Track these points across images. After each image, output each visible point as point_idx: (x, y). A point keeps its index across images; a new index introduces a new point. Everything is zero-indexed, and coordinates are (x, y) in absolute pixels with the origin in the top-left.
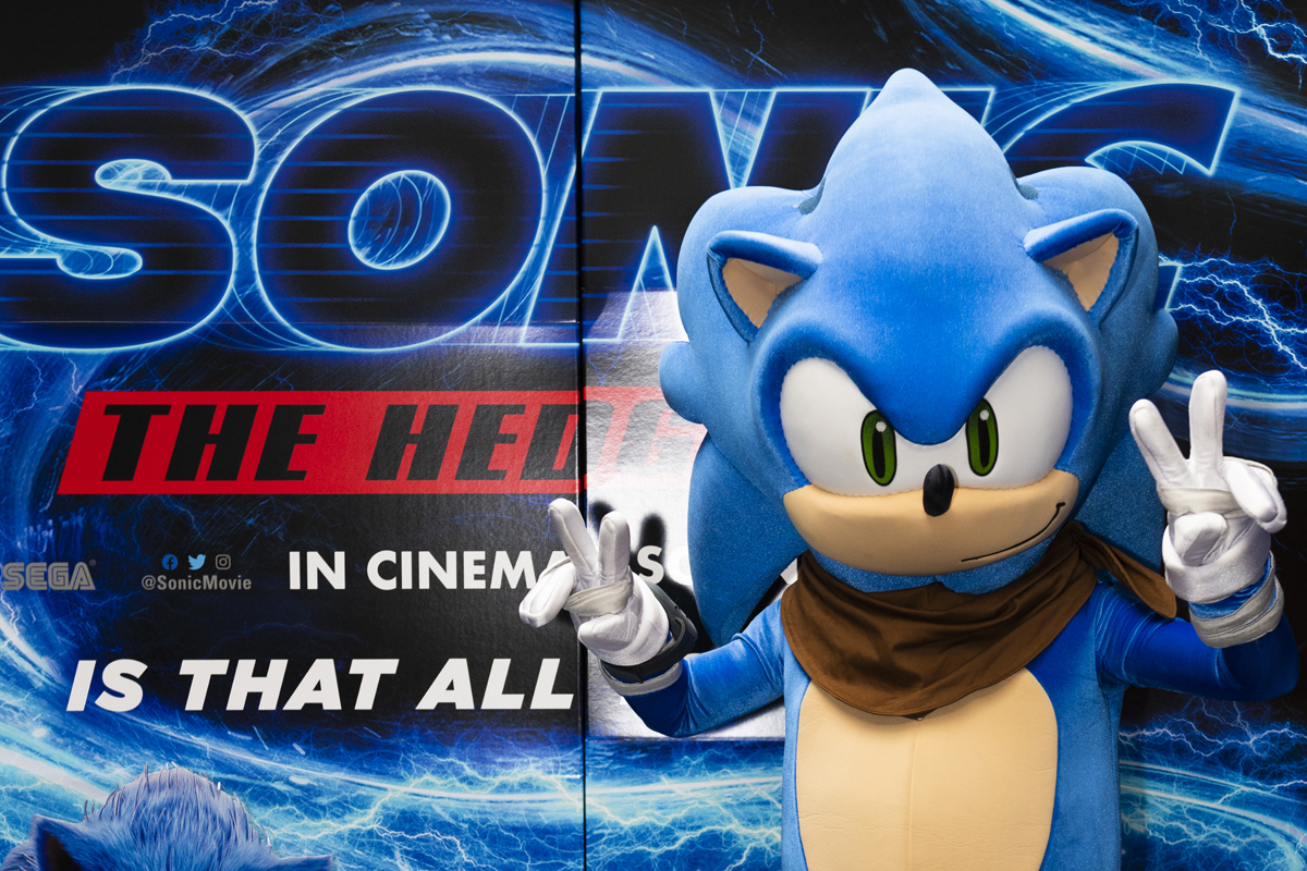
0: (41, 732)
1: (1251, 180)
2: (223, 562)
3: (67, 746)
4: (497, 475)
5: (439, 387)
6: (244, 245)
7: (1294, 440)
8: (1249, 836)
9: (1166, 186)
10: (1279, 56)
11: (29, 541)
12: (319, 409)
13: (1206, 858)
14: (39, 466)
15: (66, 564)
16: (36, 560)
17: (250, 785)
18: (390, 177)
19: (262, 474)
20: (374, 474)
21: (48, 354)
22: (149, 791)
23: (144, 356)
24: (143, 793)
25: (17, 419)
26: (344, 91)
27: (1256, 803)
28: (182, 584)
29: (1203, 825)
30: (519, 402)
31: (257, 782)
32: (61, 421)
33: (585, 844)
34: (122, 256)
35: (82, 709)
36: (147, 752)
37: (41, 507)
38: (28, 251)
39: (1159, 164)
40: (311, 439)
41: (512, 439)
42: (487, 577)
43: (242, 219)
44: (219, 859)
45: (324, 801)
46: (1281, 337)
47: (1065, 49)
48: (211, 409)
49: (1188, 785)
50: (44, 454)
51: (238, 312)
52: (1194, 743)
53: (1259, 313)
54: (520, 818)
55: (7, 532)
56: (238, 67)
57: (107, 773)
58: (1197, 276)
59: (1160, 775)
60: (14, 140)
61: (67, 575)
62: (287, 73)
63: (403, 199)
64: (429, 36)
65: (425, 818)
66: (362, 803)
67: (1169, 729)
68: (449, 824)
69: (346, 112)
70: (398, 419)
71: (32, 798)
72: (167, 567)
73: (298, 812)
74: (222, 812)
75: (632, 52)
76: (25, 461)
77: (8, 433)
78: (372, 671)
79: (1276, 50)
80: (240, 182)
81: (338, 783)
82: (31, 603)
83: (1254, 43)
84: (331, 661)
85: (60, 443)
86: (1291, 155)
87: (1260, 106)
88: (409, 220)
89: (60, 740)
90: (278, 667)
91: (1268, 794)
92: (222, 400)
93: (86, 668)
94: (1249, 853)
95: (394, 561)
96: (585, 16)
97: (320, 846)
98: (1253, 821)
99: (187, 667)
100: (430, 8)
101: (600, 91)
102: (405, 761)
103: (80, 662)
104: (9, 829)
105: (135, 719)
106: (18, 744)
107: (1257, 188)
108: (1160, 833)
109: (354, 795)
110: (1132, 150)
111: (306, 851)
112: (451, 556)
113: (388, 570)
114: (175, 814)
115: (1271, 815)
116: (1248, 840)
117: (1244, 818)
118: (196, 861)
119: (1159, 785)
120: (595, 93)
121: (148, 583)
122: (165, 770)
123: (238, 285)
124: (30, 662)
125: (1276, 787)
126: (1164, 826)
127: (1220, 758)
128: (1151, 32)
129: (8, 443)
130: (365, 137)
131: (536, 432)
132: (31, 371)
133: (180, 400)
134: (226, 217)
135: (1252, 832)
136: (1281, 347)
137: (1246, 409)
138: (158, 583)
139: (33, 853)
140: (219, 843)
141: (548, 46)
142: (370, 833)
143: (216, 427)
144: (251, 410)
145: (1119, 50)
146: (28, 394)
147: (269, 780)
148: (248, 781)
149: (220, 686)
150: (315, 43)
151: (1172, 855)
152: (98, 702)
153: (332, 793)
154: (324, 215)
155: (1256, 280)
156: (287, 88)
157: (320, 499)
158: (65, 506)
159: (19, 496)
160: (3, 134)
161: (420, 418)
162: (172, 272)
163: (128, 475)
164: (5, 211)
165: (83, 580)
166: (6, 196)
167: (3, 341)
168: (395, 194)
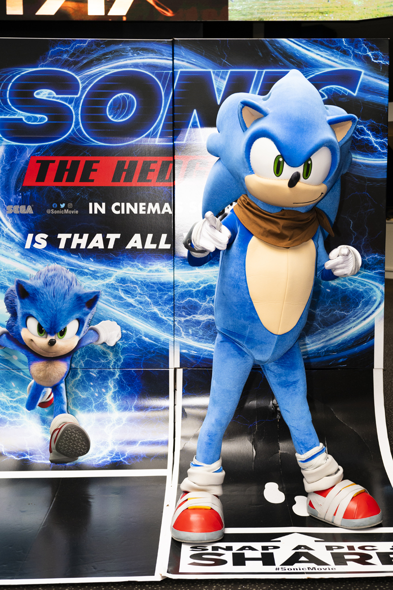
0: (18, 254)
1: (367, 97)
2: (70, 205)
3: (25, 258)
4: (149, 181)
5: (133, 155)
6: (77, 114)
9: (342, 99)
10: (375, 61)
11: (14, 199)
12: (98, 162)
13: (354, 292)
14: (17, 177)
15: (25, 206)
16: (16, 205)
17: (78, 270)
18: (119, 95)
19: (82, 180)
20: (114, 180)
21: (19, 145)
22: (48, 271)
23: (48, 146)
25: (11, 164)
26: (105, 70)
27: (368, 277)
28: (58, 212)
29: (352, 283)
30: (156, 160)
31: (80, 269)
32: (24, 165)
33: (174, 288)
34: (42, 117)
35: (29, 248)
36: (48, 260)
37: (18, 189)
38: (14, 116)
39: (340, 92)
40: (95, 170)
41: (153, 170)
42: (146, 210)
43: (76, 107)
44: (69, 291)
45: (99, 275)
46: (375, 142)
47: (313, 59)
48: (67, 161)
50: (19, 174)
51: (75, 133)
53: (369, 135)
54: (155, 280)
55: (8, 197)
56: (76, 63)
57: (36, 266)
60: (11, 84)
61: (25, 209)
62: (89, 65)
63: (122, 101)
64: (130, 54)
65: (128, 280)
66: (110, 275)
68: (135, 282)
70: (121, 165)
71: (15, 273)
72: (54, 207)
73: (91, 278)
74: (69, 277)
75: (189, 59)
76: (14, 176)
77: (8, 168)
78: (113, 237)
79: (374, 59)
80: (76, 96)
81: (103, 269)
82: (15, 217)
83: (368, 57)
84: (101, 234)
85: (23, 171)
86: (378, 90)
87: (369, 76)
88: (124, 107)
89: (23, 257)
90: (86, 236)
91: (371, 274)
92: (70, 159)
93: (30, 236)
94: (366, 292)
95: (119, 206)
96: (175, 49)
97: (98, 288)
98: (367, 282)
99: (60, 236)
100: (131, 46)
101: (179, 71)
102: (122, 263)
103: (29, 234)
104: (8, 282)
105: (44, 251)
106: (11, 258)
107: (368, 99)
108: (339, 285)
109: (107, 273)
110: (333, 88)
112: (136, 204)
113: (118, 208)
114: (56, 278)
116: (365, 287)
117: (364, 281)
118: (62, 291)
121: (48, 212)
122: (53, 265)
123: (75, 126)
124: (14, 234)
125: (374, 272)
126: (342, 284)
128: (338, 54)
129: (8, 171)
130: (111, 83)
131: (160, 169)
133: (58, 159)
134: (71, 106)
135: (367, 285)
136: (375, 145)
137: (366, 163)
138: (51, 212)
139: (15, 289)
140: (69, 286)
141: (165, 57)
142: (112, 284)
143: (68, 166)
144: (79, 162)
145: (329, 59)
146: (14, 157)
147: (83, 268)
149: (69, 242)
150: (97, 56)
151: (343, 292)
152: (34, 246)
153: (101, 273)
154: (100, 106)
155: (369, 126)
156: (89, 69)
157: (98, 188)
158: (25, 189)
159: (11, 186)
160: (7, 82)
161: (127, 164)
162: (56, 122)
163: (43, 180)
164: (8, 104)
165: (30, 210)
166: (8, 100)
167: (7, 142)
168: (120, 100)
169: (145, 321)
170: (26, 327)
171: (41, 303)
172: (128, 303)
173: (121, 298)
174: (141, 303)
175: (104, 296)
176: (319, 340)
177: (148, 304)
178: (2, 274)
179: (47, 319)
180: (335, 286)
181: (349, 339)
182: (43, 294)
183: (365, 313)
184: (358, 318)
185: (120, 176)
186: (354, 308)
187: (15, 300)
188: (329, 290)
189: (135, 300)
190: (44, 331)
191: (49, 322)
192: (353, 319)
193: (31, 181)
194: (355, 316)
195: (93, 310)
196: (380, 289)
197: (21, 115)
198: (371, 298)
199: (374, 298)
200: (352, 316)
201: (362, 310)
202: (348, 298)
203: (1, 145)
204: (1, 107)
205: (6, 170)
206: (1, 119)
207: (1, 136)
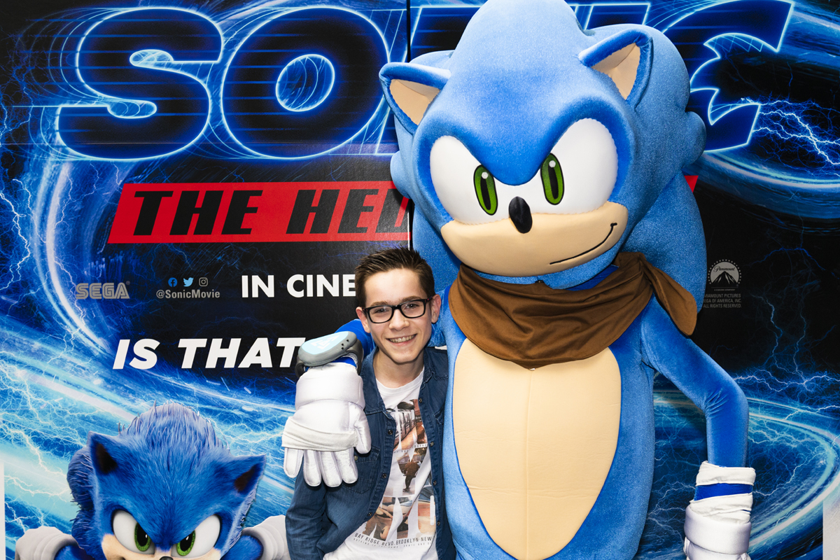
0: (99, 381)
1: (802, 55)
2: (203, 282)
3: (113, 390)
4: (363, 230)
5: (329, 179)
6: (216, 98)
7: (828, 206)
8: (804, 439)
9: (752, 59)
11: (91, 270)
12: (259, 193)
13: (778, 451)
14: (97, 227)
15: (113, 284)
16: (96, 281)
17: (220, 411)
18: (300, 58)
19: (226, 231)
20: (291, 230)
21: (102, 162)
22: (157, 417)
23: (158, 162)
24: (153, 419)
25: (85, 200)
26: (273, 9)
27: (808, 419)
28: (179, 295)
29: (776, 432)
30: (374, 187)
31: (223, 410)
32: (110, 201)
34: (145, 105)
35: (122, 368)
36: (160, 393)
37: (98, 251)
38: (91, 103)
40: (254, 210)
41: (371, 209)
43: (214, 83)
44: (199, 457)
45: (262, 420)
46: (819, 146)
48: (197, 193)
49: (767, 408)
50: (100, 220)
51: (212, 137)
52: (771, 384)
53: (806, 132)
55: (79, 265)
57: (136, 405)
58: (770, 111)
60: (83, 39)
61: (113, 290)
63: (307, 71)
67: (756, 376)
69: (274, 22)
70: (304, 197)
71: (93, 420)
72: (171, 285)
73: (247, 427)
74: (200, 430)
76: (90, 224)
77: (79, 208)
78: (290, 345)
81: (270, 410)
82: (93, 307)
84: (267, 339)
85: (109, 213)
86: (824, 40)
87: (806, 12)
89: (109, 386)
90: (235, 343)
91: (815, 413)
92: (203, 188)
93: (124, 344)
94: (803, 448)
97: (260, 447)
98: (806, 429)
99: (183, 343)
101: (421, 8)
103: (121, 341)
104: (79, 438)
105: (152, 373)
106: (84, 388)
107: (804, 59)
108: (751, 437)
109: (279, 417)
111: (252, 450)
113: (300, 286)
114: (172, 430)
115: (816, 426)
116: (803, 441)
117: (800, 428)
118: (184, 458)
120: (418, 9)
121: (160, 294)
123: (212, 121)
124: (92, 341)
125: (819, 409)
126: (753, 433)
127: (786, 393)
129: (79, 214)
130: (286, 35)
131: (385, 206)
132: (92, 172)
133: (179, 188)
134: (205, 82)
135: (806, 436)
136: (820, 152)
137: (799, 188)
138: (166, 294)
139: (89, 454)
140: (198, 447)
143: (199, 204)
144: (220, 193)
146: (91, 185)
147: (230, 408)
148: (218, 409)
149: (202, 354)
151: (758, 449)
152: (131, 364)
153: (267, 416)
155: (804, 113)
156: (240, 7)
157: (260, 245)
158: (111, 251)
159: (86, 244)
160: (76, 36)
161: (317, 197)
162: (173, 114)
163: (148, 232)
164: (78, 80)
165: (122, 292)
166: (78, 71)
167: (75, 155)
168: (303, 68)
170: (112, 531)
171: (142, 482)
175: (272, 463)
178: (66, 422)
179: (154, 515)
181: (769, 545)
182: (145, 464)
183: (803, 493)
184: (789, 504)
185: (305, 220)
186: (779, 482)
187: (90, 476)
190: (149, 540)
191: (158, 522)
192: (778, 505)
193: (124, 233)
194: (783, 500)
195: (249, 496)
196: (834, 443)
197: (105, 101)
198: (814, 462)
199: (821, 462)
200: (775, 499)
201: (796, 487)
202: (768, 463)
203: (64, 162)
204: (63, 86)
205: (74, 211)
206: (64, 110)
207: (64, 144)
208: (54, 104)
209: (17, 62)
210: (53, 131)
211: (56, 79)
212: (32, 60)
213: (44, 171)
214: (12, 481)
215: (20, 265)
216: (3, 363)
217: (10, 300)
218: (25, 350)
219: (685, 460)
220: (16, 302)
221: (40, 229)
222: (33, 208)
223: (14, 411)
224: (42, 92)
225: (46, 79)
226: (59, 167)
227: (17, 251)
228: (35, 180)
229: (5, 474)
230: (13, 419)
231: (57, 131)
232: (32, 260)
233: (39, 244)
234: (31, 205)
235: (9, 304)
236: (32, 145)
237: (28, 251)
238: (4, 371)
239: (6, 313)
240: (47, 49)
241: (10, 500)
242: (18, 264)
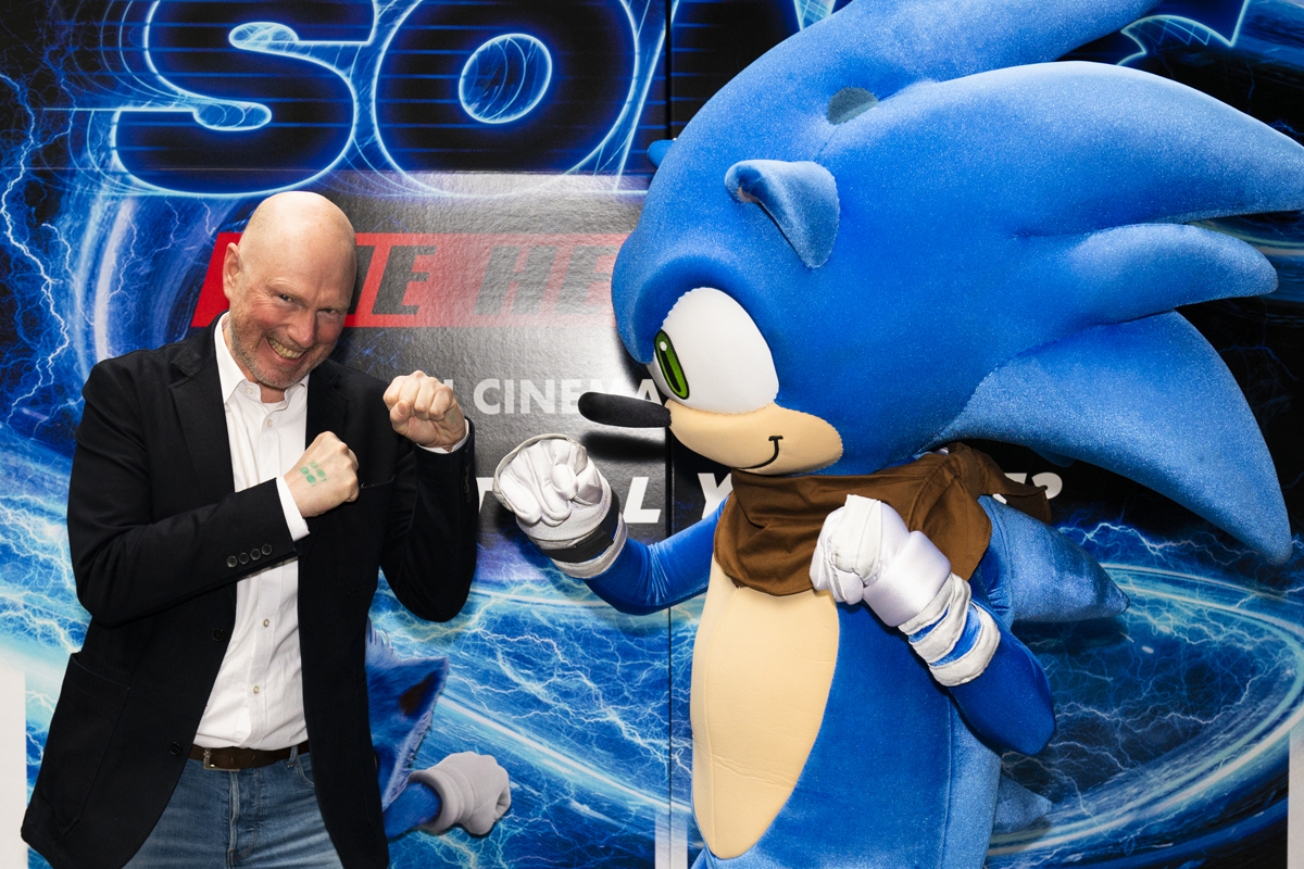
1: (1268, 51)
4: (593, 310)
5: (541, 230)
6: (364, 101)
8: (1263, 637)
9: (1194, 56)
13: (1224, 656)
14: (175, 301)
18: (497, 40)
21: (184, 199)
25: (156, 257)
29: (1222, 626)
32: (196, 260)
33: (670, 646)
34: (253, 110)
38: (167, 105)
39: (1186, 36)
40: (423, 277)
41: (605, 277)
43: (362, 77)
49: (1208, 590)
50: (180, 290)
51: (358, 161)
52: (1215, 552)
54: (611, 621)
59: (1184, 582)
60: (156, 5)
63: (508, 59)
65: (525, 623)
67: (1193, 540)
68: (547, 628)
70: (504, 259)
73: (409, 617)
76: (163, 296)
77: (147, 271)
80: (361, 44)
85: (194, 280)
88: (514, 78)
91: (1280, 598)
94: (1262, 651)
95: (498, 387)
97: (430, 647)
98: (1266, 623)
102: (507, 570)
107: (1271, 58)
108: (1184, 633)
110: (1162, 23)
111: (416, 653)
112: (550, 384)
113: (490, 397)
115: (1282, 618)
116: (1261, 640)
117: (1258, 620)
119: (1183, 591)
123: (359, 136)
125: (1286, 592)
126: (1188, 627)
127: (1238, 567)
129: (147, 280)
130: (471, 3)
132: (169, 214)
134: (348, 75)
135: (1265, 633)
142: (475, 636)
144: (370, 251)
146: (166, 234)
151: (1195, 653)
154: (437, 73)
157: (431, 332)
159: (156, 328)
161: (523, 258)
162: (298, 125)
164: (147, 69)
166: (147, 55)
167: (142, 187)
168: (501, 55)
169: (578, 750)
172: (527, 695)
173: (502, 681)
174: (566, 695)
176: (1120, 804)
177: (588, 698)
180: (1169, 637)
181: (1209, 798)
183: (1260, 719)
184: (1239, 736)
186: (1225, 703)
188: (1148, 650)
189: (548, 687)
192: (1222, 737)
194: (1231, 729)
195: (421, 721)
197: (189, 103)
198: (1277, 672)
199: (1289, 672)
200: (1219, 728)
201: (1250, 710)
202: (1209, 674)
203: (124, 198)
204: (122, 78)
205: (138, 275)
206: (124, 116)
207: (123, 169)
208: (109, 106)
209: (52, 39)
210: (107, 149)
211: (112, 66)
212: (75, 36)
213: (93, 212)
214: (38, 699)
215: (53, 359)
216: (24, 514)
217: (35, 414)
218: (59, 493)
219: (1085, 669)
220: (46, 418)
221: (85, 303)
222: (74, 270)
223: (41, 590)
224: (89, 87)
225: (96, 67)
226: (115, 205)
227: (47, 338)
228: (77, 225)
229: (27, 689)
230: (40, 603)
231: (113, 148)
232: (71, 352)
233: (83, 326)
234: (71, 264)
235: (34, 421)
236: (74, 171)
237: (66, 337)
238: (26, 527)
239: (30, 436)
240: (99, 18)
241: (34, 729)
242: (50, 358)
